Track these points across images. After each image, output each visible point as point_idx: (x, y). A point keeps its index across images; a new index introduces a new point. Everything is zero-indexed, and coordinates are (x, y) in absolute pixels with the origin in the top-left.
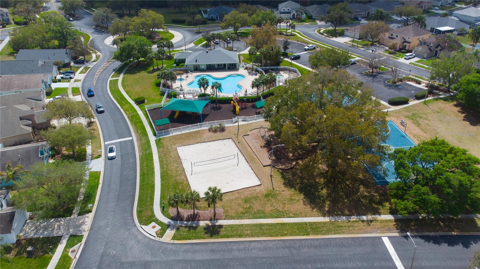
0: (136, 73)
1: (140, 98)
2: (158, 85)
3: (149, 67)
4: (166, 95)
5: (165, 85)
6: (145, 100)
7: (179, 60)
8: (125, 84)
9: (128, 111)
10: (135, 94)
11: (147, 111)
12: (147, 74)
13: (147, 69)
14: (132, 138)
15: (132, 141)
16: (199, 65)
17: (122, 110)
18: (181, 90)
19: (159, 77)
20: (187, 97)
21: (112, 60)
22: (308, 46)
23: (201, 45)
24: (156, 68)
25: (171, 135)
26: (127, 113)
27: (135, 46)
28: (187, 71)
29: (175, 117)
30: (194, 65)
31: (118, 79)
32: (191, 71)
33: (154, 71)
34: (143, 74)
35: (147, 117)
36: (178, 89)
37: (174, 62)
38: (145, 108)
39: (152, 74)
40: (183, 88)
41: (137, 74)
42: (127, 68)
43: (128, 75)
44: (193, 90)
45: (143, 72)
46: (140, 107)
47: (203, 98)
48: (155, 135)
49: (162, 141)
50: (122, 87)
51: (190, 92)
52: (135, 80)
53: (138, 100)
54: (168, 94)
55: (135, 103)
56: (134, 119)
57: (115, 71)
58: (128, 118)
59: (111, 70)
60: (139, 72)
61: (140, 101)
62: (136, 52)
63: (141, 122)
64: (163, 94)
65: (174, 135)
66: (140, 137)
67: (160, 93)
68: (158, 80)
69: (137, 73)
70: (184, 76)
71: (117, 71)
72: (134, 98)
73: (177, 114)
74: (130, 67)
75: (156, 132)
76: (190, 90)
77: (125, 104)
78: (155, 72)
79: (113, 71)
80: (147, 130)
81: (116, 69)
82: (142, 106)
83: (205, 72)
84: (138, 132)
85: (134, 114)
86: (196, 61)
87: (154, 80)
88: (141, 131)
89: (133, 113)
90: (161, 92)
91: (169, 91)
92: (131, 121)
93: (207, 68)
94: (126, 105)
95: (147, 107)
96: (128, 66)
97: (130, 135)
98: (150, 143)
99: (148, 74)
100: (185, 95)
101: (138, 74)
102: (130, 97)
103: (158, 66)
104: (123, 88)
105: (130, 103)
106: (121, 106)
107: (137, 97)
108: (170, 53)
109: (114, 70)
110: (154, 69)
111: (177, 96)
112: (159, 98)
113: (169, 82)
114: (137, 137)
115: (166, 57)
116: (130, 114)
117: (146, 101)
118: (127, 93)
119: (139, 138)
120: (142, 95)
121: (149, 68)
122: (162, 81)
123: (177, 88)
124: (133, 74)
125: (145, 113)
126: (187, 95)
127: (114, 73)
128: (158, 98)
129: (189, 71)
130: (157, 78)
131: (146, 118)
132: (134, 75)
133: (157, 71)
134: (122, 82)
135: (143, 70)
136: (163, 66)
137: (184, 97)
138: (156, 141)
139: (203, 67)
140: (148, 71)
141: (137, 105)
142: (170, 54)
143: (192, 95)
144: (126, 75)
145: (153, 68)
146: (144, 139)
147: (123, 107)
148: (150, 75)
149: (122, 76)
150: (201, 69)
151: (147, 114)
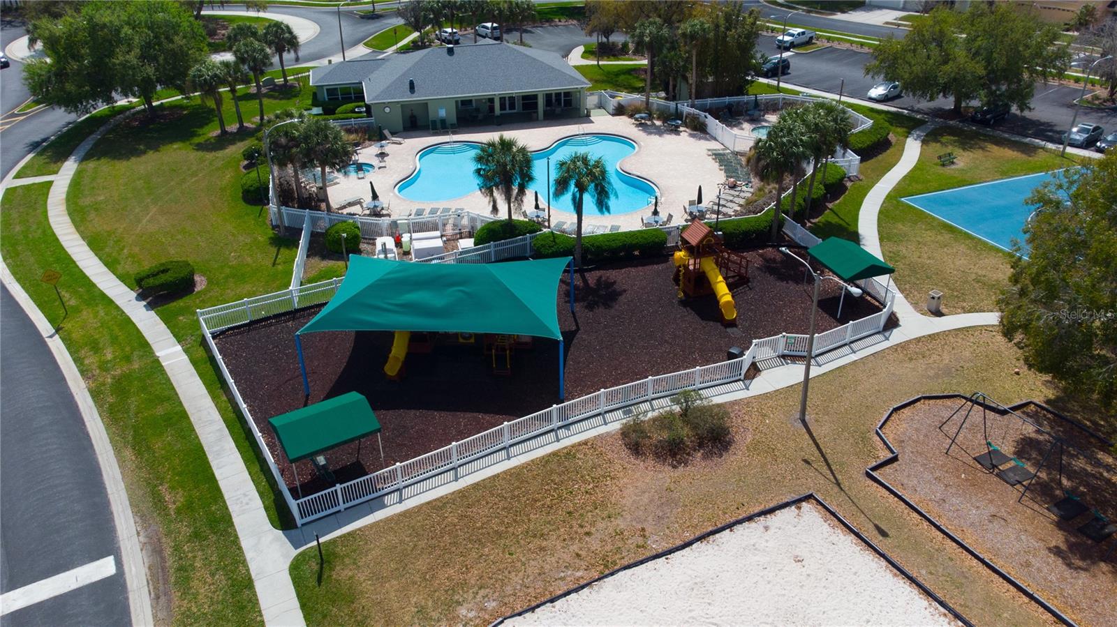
0: (139, 153)
1: (165, 271)
2: (256, 196)
3: (201, 126)
4: (303, 242)
5: (287, 196)
6: (197, 278)
7: (332, 91)
8: (86, 201)
9: (95, 348)
10: (137, 250)
11: (212, 343)
12: (194, 155)
13: (194, 135)
14: (119, 564)
15: (114, 587)
16: (425, 105)
17: (57, 346)
18: (376, 213)
19: (252, 159)
20: (417, 245)
21: (28, 107)
22: (792, 35)
23: (394, 48)
24: (233, 127)
25: (392, 509)
26: (91, 360)
27: (126, 30)
28: (376, 134)
29: (392, 368)
30: (404, 106)
31: (51, 183)
32: (393, 134)
33: (225, 140)
34: (176, 154)
35: (215, 384)
36: (356, 209)
37: (310, 102)
38: (199, 327)
39: (220, 154)
40: (383, 200)
41: (144, 158)
42: (96, 136)
43: (103, 161)
44: (433, 211)
45: (175, 146)
46: (167, 321)
47: (507, 244)
48: (282, 519)
49: (341, 573)
50: (67, 219)
51: (419, 219)
52: (140, 183)
53: (151, 281)
54: (315, 237)
55: (141, 297)
56: (133, 402)
57: (39, 149)
58: (96, 394)
59: (21, 147)
60: (156, 148)
61: (162, 286)
62: (133, 58)
63: (178, 419)
64: (285, 238)
65: (419, 508)
66: (177, 548)
67: (270, 233)
68: (254, 174)
69: (144, 152)
70: (367, 154)
71: (45, 149)
72: (133, 270)
73: (398, 350)
74: (109, 132)
75: (293, 504)
76: (419, 213)
77: (77, 310)
78: (233, 142)
79: (29, 152)
80: (223, 485)
81: (44, 140)
82: (182, 311)
83: (455, 133)
84: (159, 503)
85: (136, 366)
86: (412, 86)
87: (229, 175)
88: (181, 498)
89: (128, 359)
90: (274, 227)
91: (314, 221)
92: (112, 416)
93: (458, 118)
94: (86, 314)
95: (207, 320)
96: (102, 129)
97: (105, 544)
98: (254, 601)
99: (200, 154)
100: (405, 238)
101: (151, 155)
102: (111, 264)
103: (241, 122)
104: (73, 221)
105: (111, 302)
106: (52, 321)
107: (147, 265)
108: (285, 77)
109: (34, 146)
110: (224, 132)
111: (363, 246)
112: (269, 262)
113: (309, 182)
114: (155, 549)
115: (271, 90)
116: (104, 367)
117: (201, 282)
118: (96, 244)
119: (170, 562)
120: (175, 254)
121: (201, 131)
122: (273, 176)
123: (350, 204)
124: (128, 159)
125: (201, 352)
126: (415, 235)
127: (30, 156)
128: (264, 257)
129: (386, 132)
130: (246, 167)
131: (211, 392)
132: (133, 159)
133: (242, 140)
134: (68, 193)
135: (172, 141)
136: (262, 119)
137: (398, 243)
138: (296, 569)
139: (442, 113)
140: (197, 140)
141: (151, 306)
142: (286, 81)
143: (438, 233)
144: (91, 165)
145: (219, 131)
146: (207, 562)
147: (67, 325)
148: (209, 156)
149: (70, 167)
150: (434, 122)
151: (212, 360)
